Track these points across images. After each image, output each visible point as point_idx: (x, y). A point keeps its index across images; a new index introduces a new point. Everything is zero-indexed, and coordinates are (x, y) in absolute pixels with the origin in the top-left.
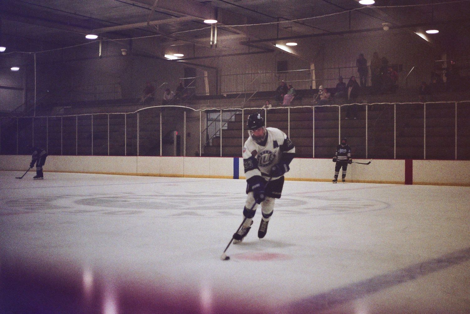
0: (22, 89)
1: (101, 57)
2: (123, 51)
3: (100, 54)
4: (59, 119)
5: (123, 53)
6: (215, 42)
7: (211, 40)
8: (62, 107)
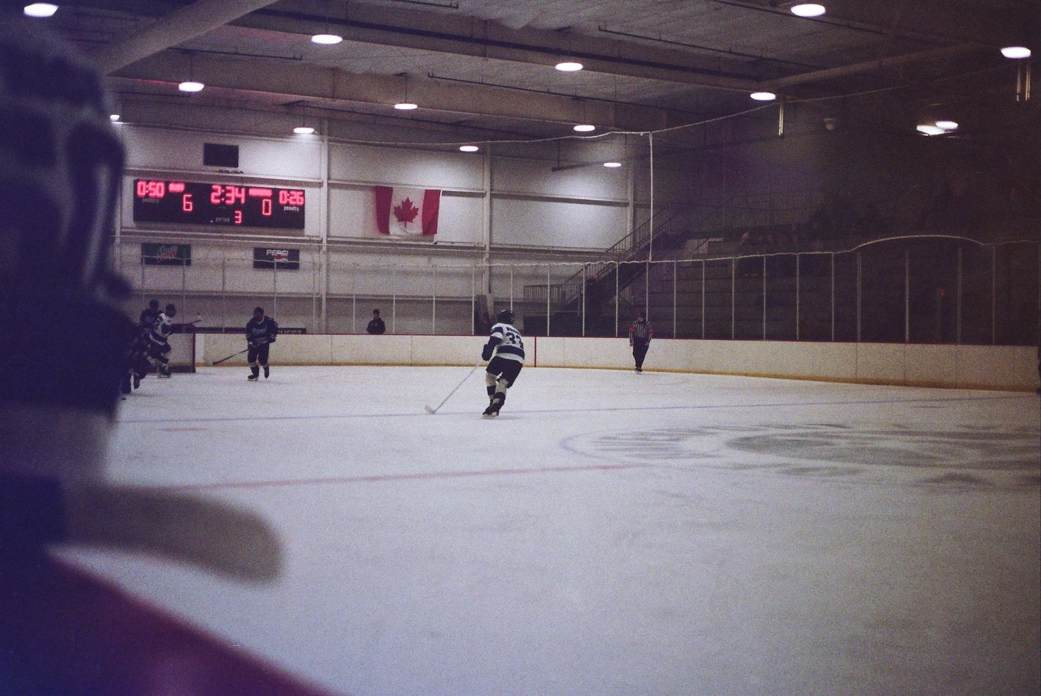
0: (626, 205)
1: (783, 136)
2: (829, 122)
3: (781, 131)
4: (698, 265)
5: (829, 127)
6: (1027, 96)
7: (1018, 90)
8: (705, 240)
